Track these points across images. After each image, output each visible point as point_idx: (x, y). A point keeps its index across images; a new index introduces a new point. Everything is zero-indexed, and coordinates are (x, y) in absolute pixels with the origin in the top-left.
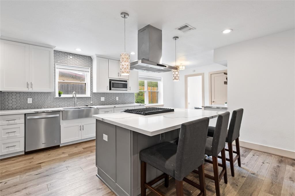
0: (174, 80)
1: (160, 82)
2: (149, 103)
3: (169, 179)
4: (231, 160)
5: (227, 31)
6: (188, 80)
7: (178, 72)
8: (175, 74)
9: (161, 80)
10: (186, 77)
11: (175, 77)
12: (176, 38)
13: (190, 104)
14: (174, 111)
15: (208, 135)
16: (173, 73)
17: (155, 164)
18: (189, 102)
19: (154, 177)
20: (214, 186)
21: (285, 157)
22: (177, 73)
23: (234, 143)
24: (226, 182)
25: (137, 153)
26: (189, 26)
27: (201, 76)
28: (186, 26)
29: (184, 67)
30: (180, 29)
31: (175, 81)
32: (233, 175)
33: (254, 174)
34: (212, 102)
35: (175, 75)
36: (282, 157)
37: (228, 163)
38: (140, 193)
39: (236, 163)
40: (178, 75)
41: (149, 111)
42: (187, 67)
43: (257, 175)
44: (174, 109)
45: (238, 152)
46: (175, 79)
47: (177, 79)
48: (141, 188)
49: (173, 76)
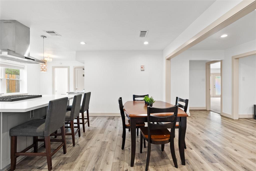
0: (41, 71)
1: (23, 70)
2: (7, 93)
3: (38, 148)
4: (83, 123)
5: (83, 43)
6: (56, 70)
7: (46, 65)
8: (43, 66)
9: (24, 68)
10: (54, 68)
11: (43, 69)
12: (44, 37)
13: (57, 92)
14: (42, 97)
15: (67, 110)
16: (41, 66)
17: (27, 133)
18: (56, 90)
19: (23, 148)
20: (71, 141)
21: (111, 117)
22: (44, 66)
23: (85, 113)
24: (79, 136)
25: (7, 131)
26: (56, 33)
27: (67, 69)
28: (53, 32)
29: (51, 60)
30: (48, 32)
31: (43, 72)
32: (84, 131)
33: (95, 128)
34: (76, 89)
35: (43, 68)
36: (110, 117)
37: (81, 126)
38: (10, 163)
39: (86, 125)
40: (46, 68)
41: (15, 98)
42: (54, 59)
43: (97, 128)
44: (41, 95)
45: (88, 119)
46: (43, 70)
47: (45, 71)
48: (11, 160)
49: (41, 68)
